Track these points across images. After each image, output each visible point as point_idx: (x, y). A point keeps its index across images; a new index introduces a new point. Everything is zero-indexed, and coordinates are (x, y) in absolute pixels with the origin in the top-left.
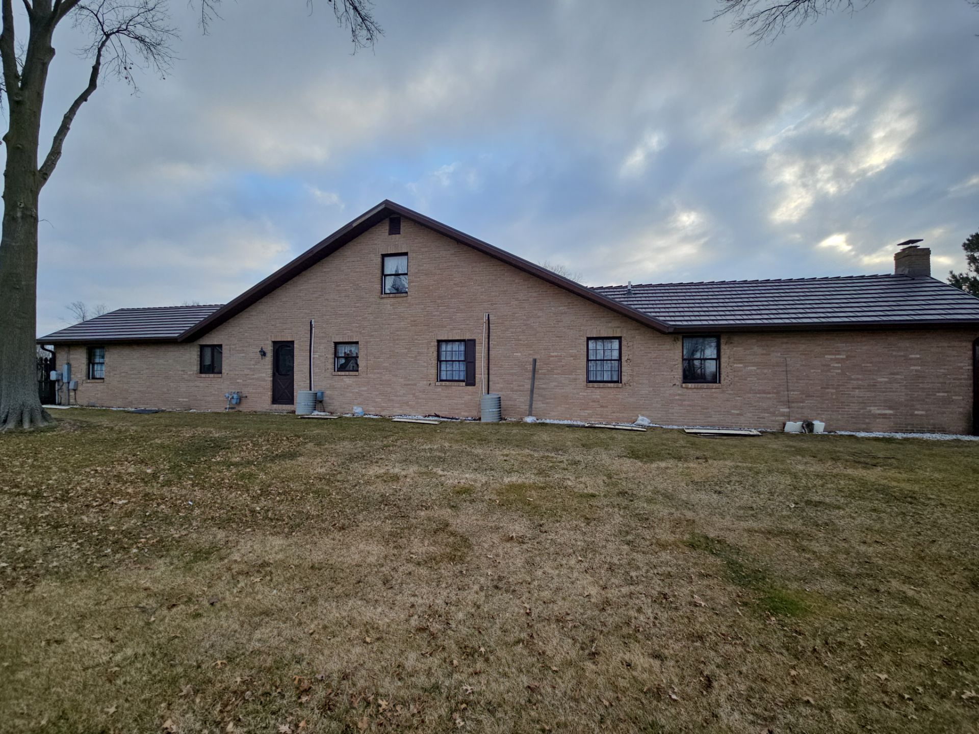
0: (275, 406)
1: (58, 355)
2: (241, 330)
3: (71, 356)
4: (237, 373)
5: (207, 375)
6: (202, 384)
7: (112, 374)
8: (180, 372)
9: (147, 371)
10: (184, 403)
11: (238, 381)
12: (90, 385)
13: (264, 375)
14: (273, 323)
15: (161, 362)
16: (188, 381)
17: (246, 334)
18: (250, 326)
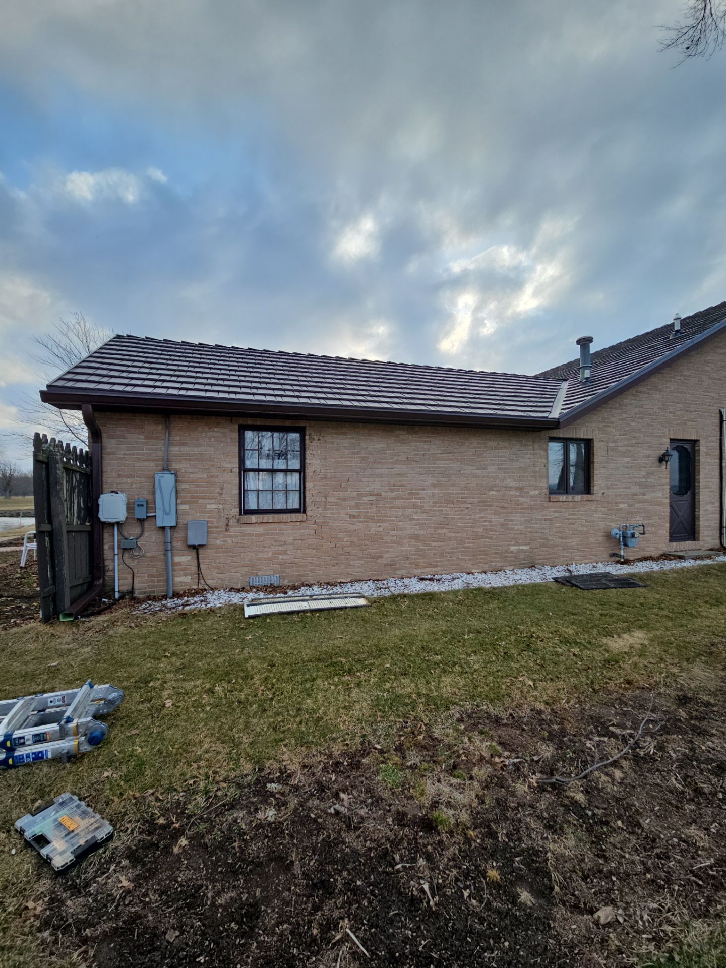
0: (674, 544)
1: (110, 444)
2: (624, 416)
3: (175, 449)
4: (619, 491)
5: (570, 497)
6: (557, 515)
7: (331, 499)
8: (512, 492)
9: (436, 490)
10: (522, 555)
11: (622, 506)
12: (260, 529)
13: (660, 495)
14: (671, 408)
15: (468, 469)
16: (532, 508)
17: (633, 424)
18: (637, 410)
